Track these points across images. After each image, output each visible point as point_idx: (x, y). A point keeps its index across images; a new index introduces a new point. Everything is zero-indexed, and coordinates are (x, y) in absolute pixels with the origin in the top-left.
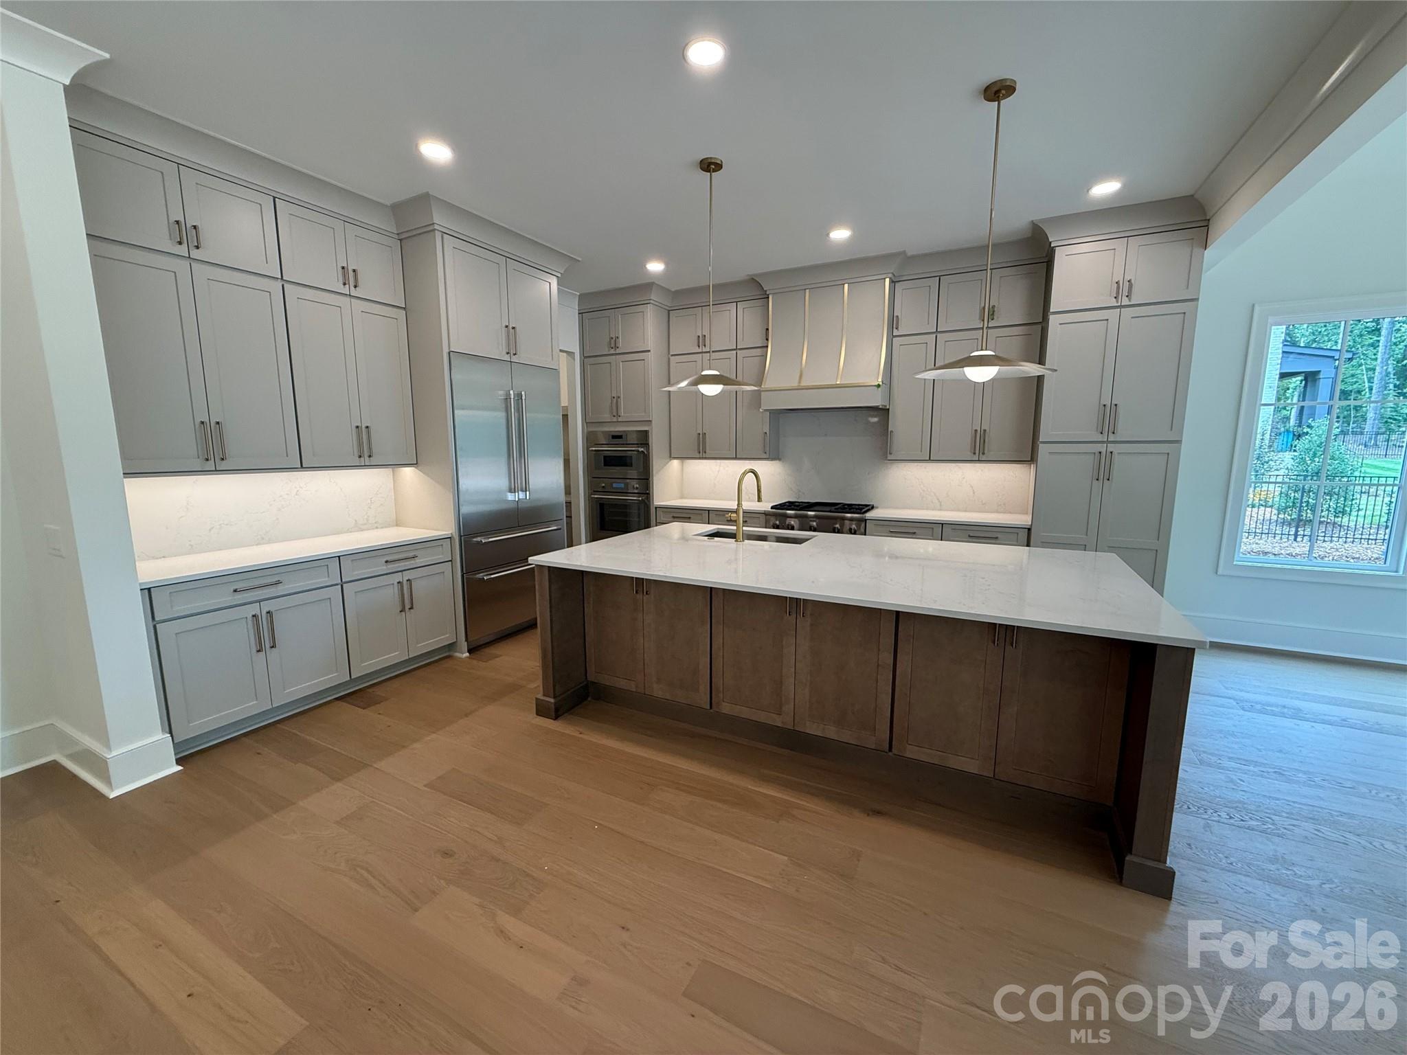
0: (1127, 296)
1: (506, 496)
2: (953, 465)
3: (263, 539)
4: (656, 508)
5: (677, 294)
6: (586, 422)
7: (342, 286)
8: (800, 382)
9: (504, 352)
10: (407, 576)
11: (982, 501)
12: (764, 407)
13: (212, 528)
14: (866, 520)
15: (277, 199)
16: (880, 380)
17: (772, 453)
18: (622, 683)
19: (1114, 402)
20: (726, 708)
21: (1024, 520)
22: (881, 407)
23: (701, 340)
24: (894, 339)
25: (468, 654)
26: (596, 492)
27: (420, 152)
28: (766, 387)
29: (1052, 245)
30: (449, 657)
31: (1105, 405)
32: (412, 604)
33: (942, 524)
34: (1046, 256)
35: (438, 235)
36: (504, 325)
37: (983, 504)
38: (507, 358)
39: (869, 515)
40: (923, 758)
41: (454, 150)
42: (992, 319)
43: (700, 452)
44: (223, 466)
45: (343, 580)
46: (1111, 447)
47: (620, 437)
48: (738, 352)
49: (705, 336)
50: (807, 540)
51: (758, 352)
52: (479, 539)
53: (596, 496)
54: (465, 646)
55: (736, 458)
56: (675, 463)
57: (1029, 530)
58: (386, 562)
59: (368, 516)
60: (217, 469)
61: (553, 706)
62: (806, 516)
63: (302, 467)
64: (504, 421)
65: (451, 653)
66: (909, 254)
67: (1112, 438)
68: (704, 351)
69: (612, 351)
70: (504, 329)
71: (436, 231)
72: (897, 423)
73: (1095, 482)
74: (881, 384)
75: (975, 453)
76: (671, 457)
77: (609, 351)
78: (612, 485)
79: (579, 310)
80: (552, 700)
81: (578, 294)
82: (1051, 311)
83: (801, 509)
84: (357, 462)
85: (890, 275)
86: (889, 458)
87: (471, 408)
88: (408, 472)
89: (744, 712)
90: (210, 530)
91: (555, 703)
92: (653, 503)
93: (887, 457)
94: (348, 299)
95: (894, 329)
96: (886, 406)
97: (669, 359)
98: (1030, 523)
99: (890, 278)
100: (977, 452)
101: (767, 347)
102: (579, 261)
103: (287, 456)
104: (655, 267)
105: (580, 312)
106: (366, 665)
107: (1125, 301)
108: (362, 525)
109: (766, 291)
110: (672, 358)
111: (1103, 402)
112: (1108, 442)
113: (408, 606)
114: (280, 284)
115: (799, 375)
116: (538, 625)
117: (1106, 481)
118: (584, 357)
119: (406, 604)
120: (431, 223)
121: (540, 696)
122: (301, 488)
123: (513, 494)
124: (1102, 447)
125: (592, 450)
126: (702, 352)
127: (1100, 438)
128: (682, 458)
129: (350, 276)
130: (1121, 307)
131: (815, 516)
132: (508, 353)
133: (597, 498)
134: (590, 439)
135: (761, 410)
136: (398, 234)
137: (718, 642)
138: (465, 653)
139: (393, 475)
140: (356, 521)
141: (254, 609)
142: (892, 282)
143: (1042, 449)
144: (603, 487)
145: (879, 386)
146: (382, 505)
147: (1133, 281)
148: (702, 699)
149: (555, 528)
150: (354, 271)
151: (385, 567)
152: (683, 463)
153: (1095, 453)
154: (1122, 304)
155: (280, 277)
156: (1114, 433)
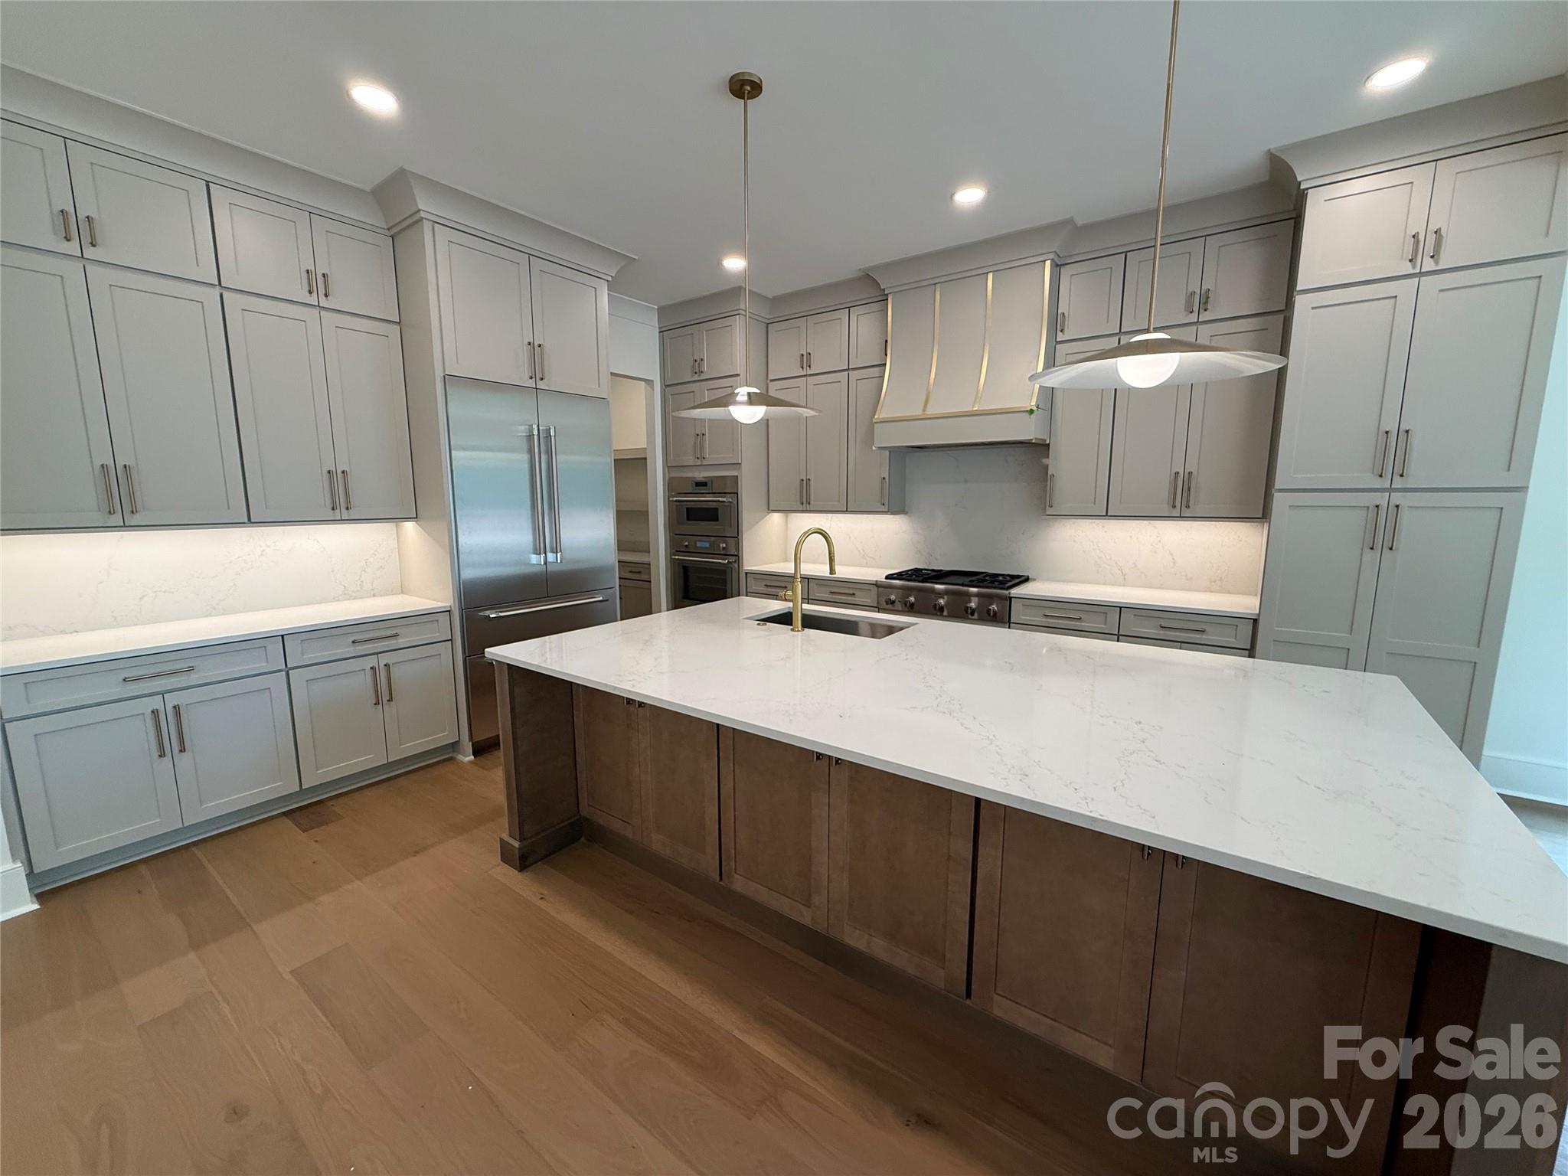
0: (1432, 257)
1: (529, 559)
2: (1144, 523)
3: (214, 609)
4: (746, 573)
5: (776, 301)
6: (668, 467)
7: (308, 294)
8: (924, 410)
9: (527, 375)
10: (384, 659)
11: (1186, 575)
12: (878, 444)
13: (144, 596)
14: (1011, 598)
15: (210, 184)
16: (1033, 403)
17: (894, 503)
18: (616, 826)
19: (1403, 427)
20: (739, 884)
21: (1247, 604)
22: (1034, 441)
23: (805, 360)
24: (1057, 346)
25: (472, 757)
26: (678, 552)
27: (353, 100)
28: (881, 417)
29: (1302, 188)
30: (451, 759)
31: (1387, 432)
32: (391, 694)
33: (1121, 608)
34: (1295, 209)
35: (427, 226)
36: (526, 342)
37: (1187, 579)
38: (531, 383)
39: (1015, 592)
40: (1021, 1023)
41: (398, 98)
42: (1206, 310)
43: (802, 504)
44: (136, 519)
45: (289, 666)
46: (1396, 498)
47: (704, 484)
48: (851, 372)
49: (810, 354)
50: (902, 629)
51: (875, 371)
52: (487, 613)
53: (677, 557)
54: (468, 747)
55: (847, 511)
56: (776, 518)
57: (1255, 621)
58: (353, 642)
59: (362, 582)
60: (126, 525)
61: (517, 851)
62: (933, 591)
63: (250, 522)
64: (526, 466)
65: (454, 755)
66: (1080, 222)
67: (1398, 483)
68: (808, 373)
69: (696, 378)
70: (526, 348)
71: (424, 221)
72: (1064, 464)
73: (1368, 554)
74: (1035, 408)
75: (1174, 507)
76: (770, 510)
77: (692, 376)
78: (696, 544)
79: (660, 328)
80: (516, 844)
81: (656, 307)
82: (1298, 289)
83: (924, 581)
84: (330, 515)
85: (1052, 256)
86: (1048, 513)
87: (473, 448)
88: (409, 526)
89: (762, 894)
90: (141, 598)
91: (520, 849)
92: (742, 568)
93: (1045, 512)
94: (316, 311)
95: (1058, 331)
96: (1045, 440)
97: (767, 385)
98: (1257, 612)
99: (1052, 260)
100: (1178, 504)
101: (885, 364)
102: (635, 259)
103: (229, 508)
104: (734, 264)
105: (662, 330)
106: (323, 771)
107: (1429, 265)
108: (353, 591)
109: (884, 290)
110: (770, 384)
111: (1385, 427)
112: (1391, 490)
113: (386, 698)
114: (218, 290)
115: (924, 399)
116: (501, 744)
117: (1386, 551)
118: (665, 386)
119: (383, 692)
120: (416, 210)
121: (506, 837)
122: (269, 546)
123: (538, 556)
124: (1382, 499)
125: (673, 501)
126: (806, 376)
127: (1377, 483)
128: (786, 511)
129: (318, 283)
130: (1421, 274)
131: (947, 592)
132: (531, 378)
133: (678, 559)
134: (672, 486)
135: (874, 448)
136: (389, 229)
137: (728, 786)
138: (469, 756)
139: (397, 530)
140: (345, 587)
141: (156, 703)
142: (1057, 266)
143: (1279, 501)
144: (686, 546)
145: (1031, 411)
146: (381, 567)
147: (1443, 232)
148: (708, 863)
149: (601, 598)
150: (324, 275)
151: (352, 649)
152: (787, 517)
153: (1368, 507)
154: (1423, 271)
155: (217, 283)
156: (1402, 476)
